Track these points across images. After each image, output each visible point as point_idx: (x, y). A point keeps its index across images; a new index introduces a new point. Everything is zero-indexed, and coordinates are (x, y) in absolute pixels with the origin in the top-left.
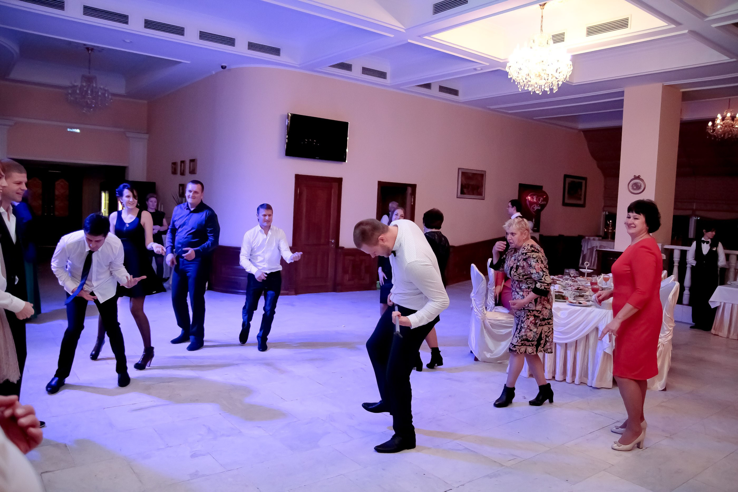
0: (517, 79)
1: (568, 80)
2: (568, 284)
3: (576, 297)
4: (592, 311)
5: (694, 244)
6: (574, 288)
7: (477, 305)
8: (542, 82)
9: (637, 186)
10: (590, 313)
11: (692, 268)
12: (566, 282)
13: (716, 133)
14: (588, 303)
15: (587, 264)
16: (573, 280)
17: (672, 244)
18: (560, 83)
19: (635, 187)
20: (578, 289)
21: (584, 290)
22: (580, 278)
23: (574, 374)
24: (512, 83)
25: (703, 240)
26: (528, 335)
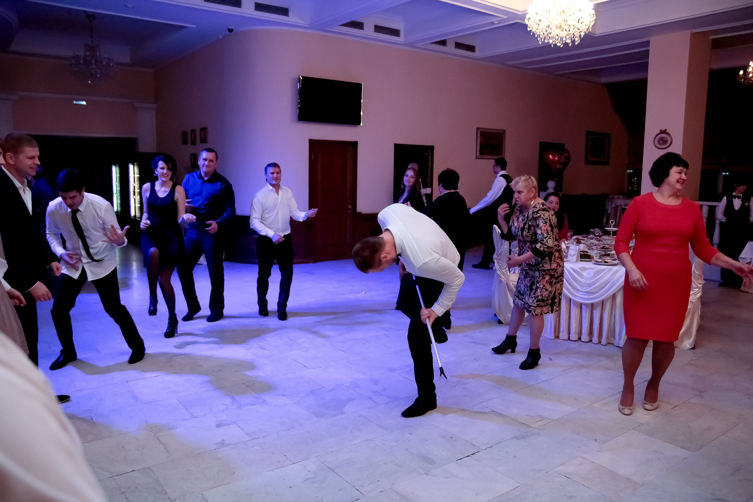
0: (537, 31)
1: (590, 30)
2: (593, 243)
3: (601, 256)
4: (618, 270)
5: (725, 199)
6: (599, 247)
7: (500, 267)
8: (563, 34)
9: (663, 141)
10: (617, 272)
11: (721, 223)
12: (591, 241)
13: (747, 82)
14: (614, 262)
15: (612, 222)
16: (598, 239)
17: (700, 199)
18: (583, 34)
19: (661, 142)
20: (603, 248)
21: (610, 249)
22: (606, 237)
23: (600, 335)
24: (531, 36)
25: (734, 195)
26: (543, 296)
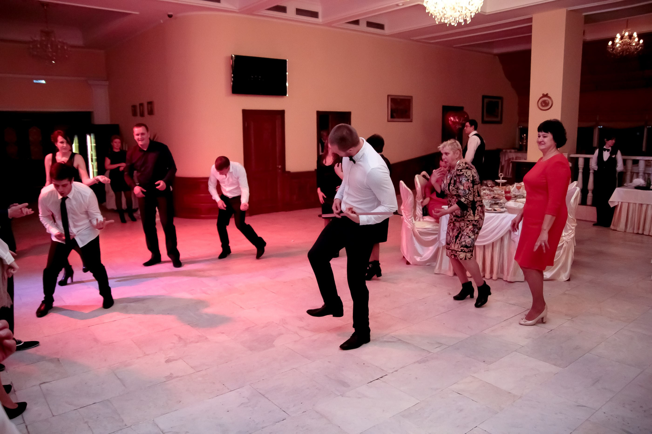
0: (434, 12)
1: (480, 11)
2: (485, 194)
3: (491, 205)
4: (505, 216)
5: (597, 151)
6: (490, 197)
7: (407, 216)
8: (457, 15)
9: (545, 104)
10: (504, 218)
11: (595, 173)
12: (484, 191)
13: (615, 52)
14: (502, 210)
15: (501, 175)
16: (490, 190)
17: (577, 153)
18: (473, 15)
19: (544, 105)
20: (493, 197)
21: (499, 198)
22: (495, 188)
23: (492, 272)
24: (430, 17)
25: (605, 148)
26: (467, 242)
